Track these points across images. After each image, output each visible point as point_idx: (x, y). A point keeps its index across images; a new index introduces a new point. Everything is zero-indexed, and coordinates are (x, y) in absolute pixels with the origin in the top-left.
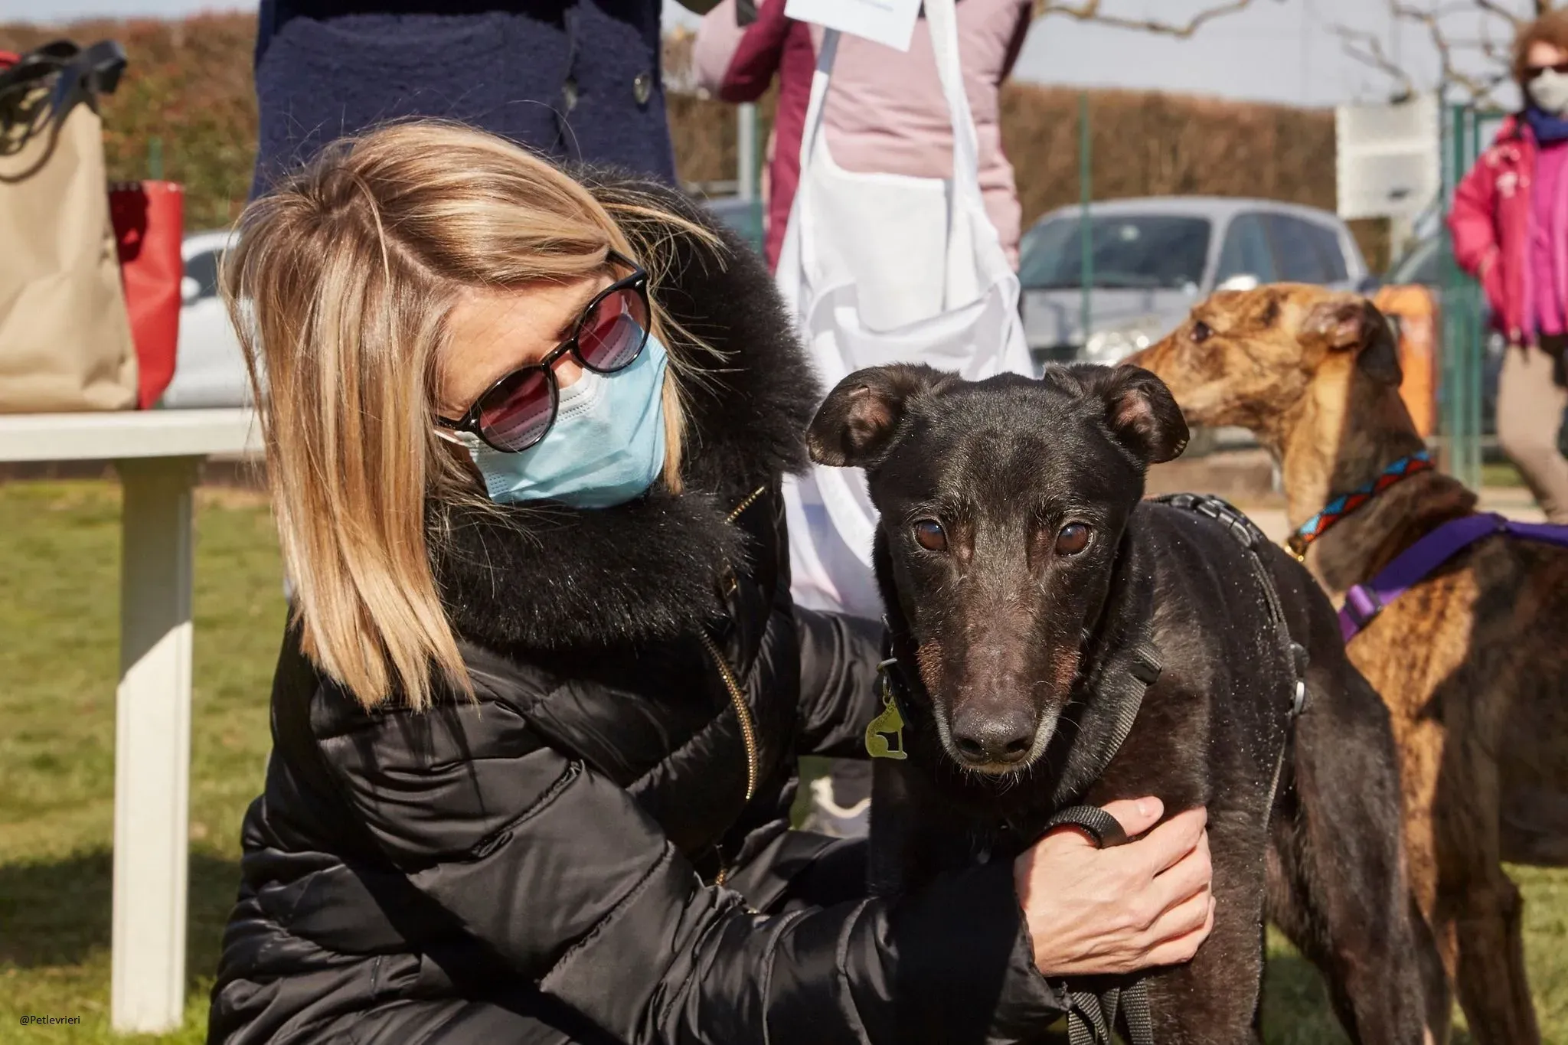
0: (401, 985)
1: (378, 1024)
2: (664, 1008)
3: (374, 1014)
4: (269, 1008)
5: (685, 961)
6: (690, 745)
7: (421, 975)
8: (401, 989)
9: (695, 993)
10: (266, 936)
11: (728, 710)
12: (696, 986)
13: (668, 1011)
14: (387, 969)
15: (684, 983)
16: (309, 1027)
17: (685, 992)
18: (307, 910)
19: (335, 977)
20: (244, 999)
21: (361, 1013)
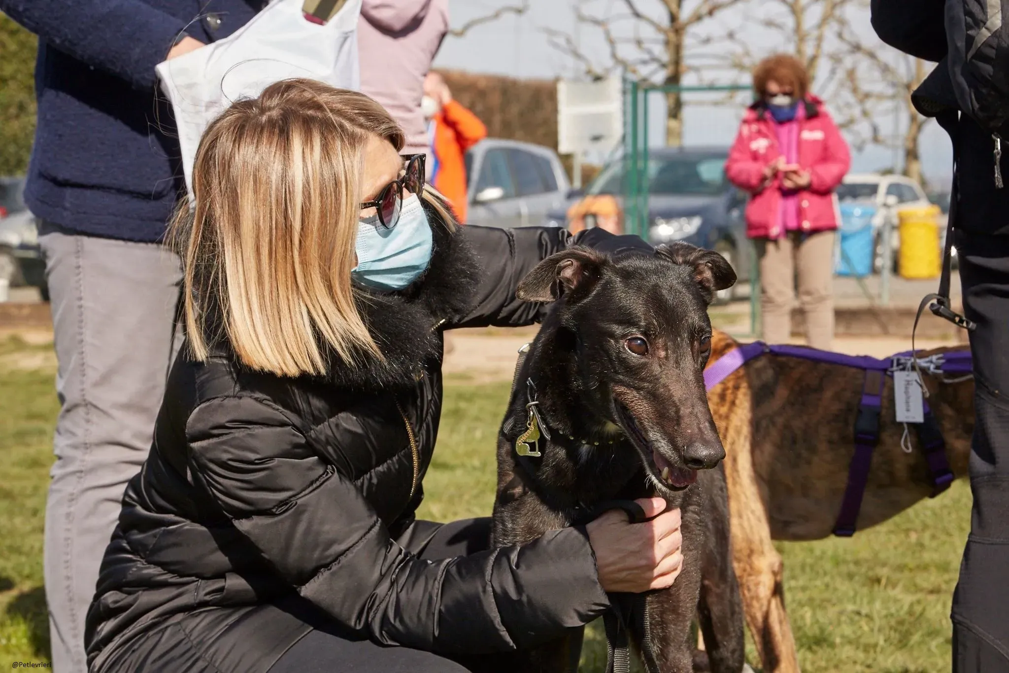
0: (211, 598)
1: (198, 620)
2: (375, 608)
3: (193, 614)
4: (132, 608)
5: (386, 584)
6: (385, 465)
7: (225, 591)
8: (211, 600)
9: (393, 601)
10: (132, 564)
11: (408, 449)
12: (394, 595)
13: (377, 609)
14: (204, 589)
15: (387, 594)
16: (156, 620)
17: (387, 600)
18: (158, 549)
19: (174, 591)
20: (116, 602)
21: (186, 613)
